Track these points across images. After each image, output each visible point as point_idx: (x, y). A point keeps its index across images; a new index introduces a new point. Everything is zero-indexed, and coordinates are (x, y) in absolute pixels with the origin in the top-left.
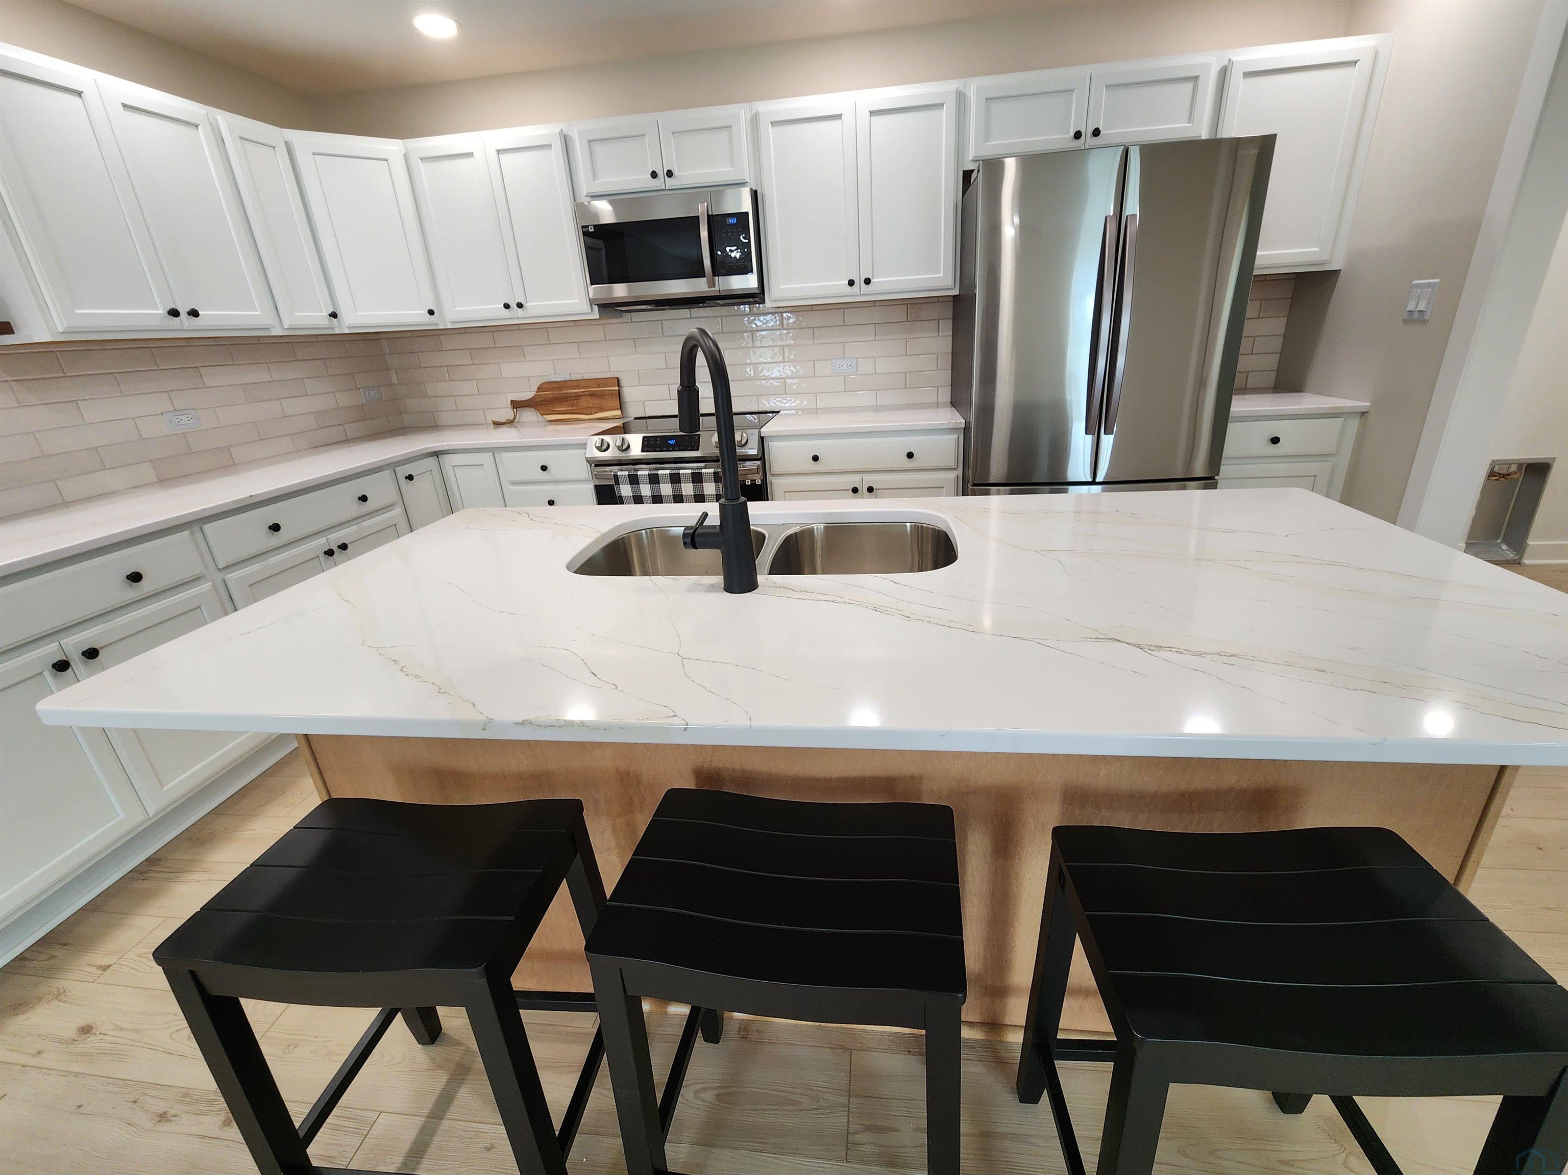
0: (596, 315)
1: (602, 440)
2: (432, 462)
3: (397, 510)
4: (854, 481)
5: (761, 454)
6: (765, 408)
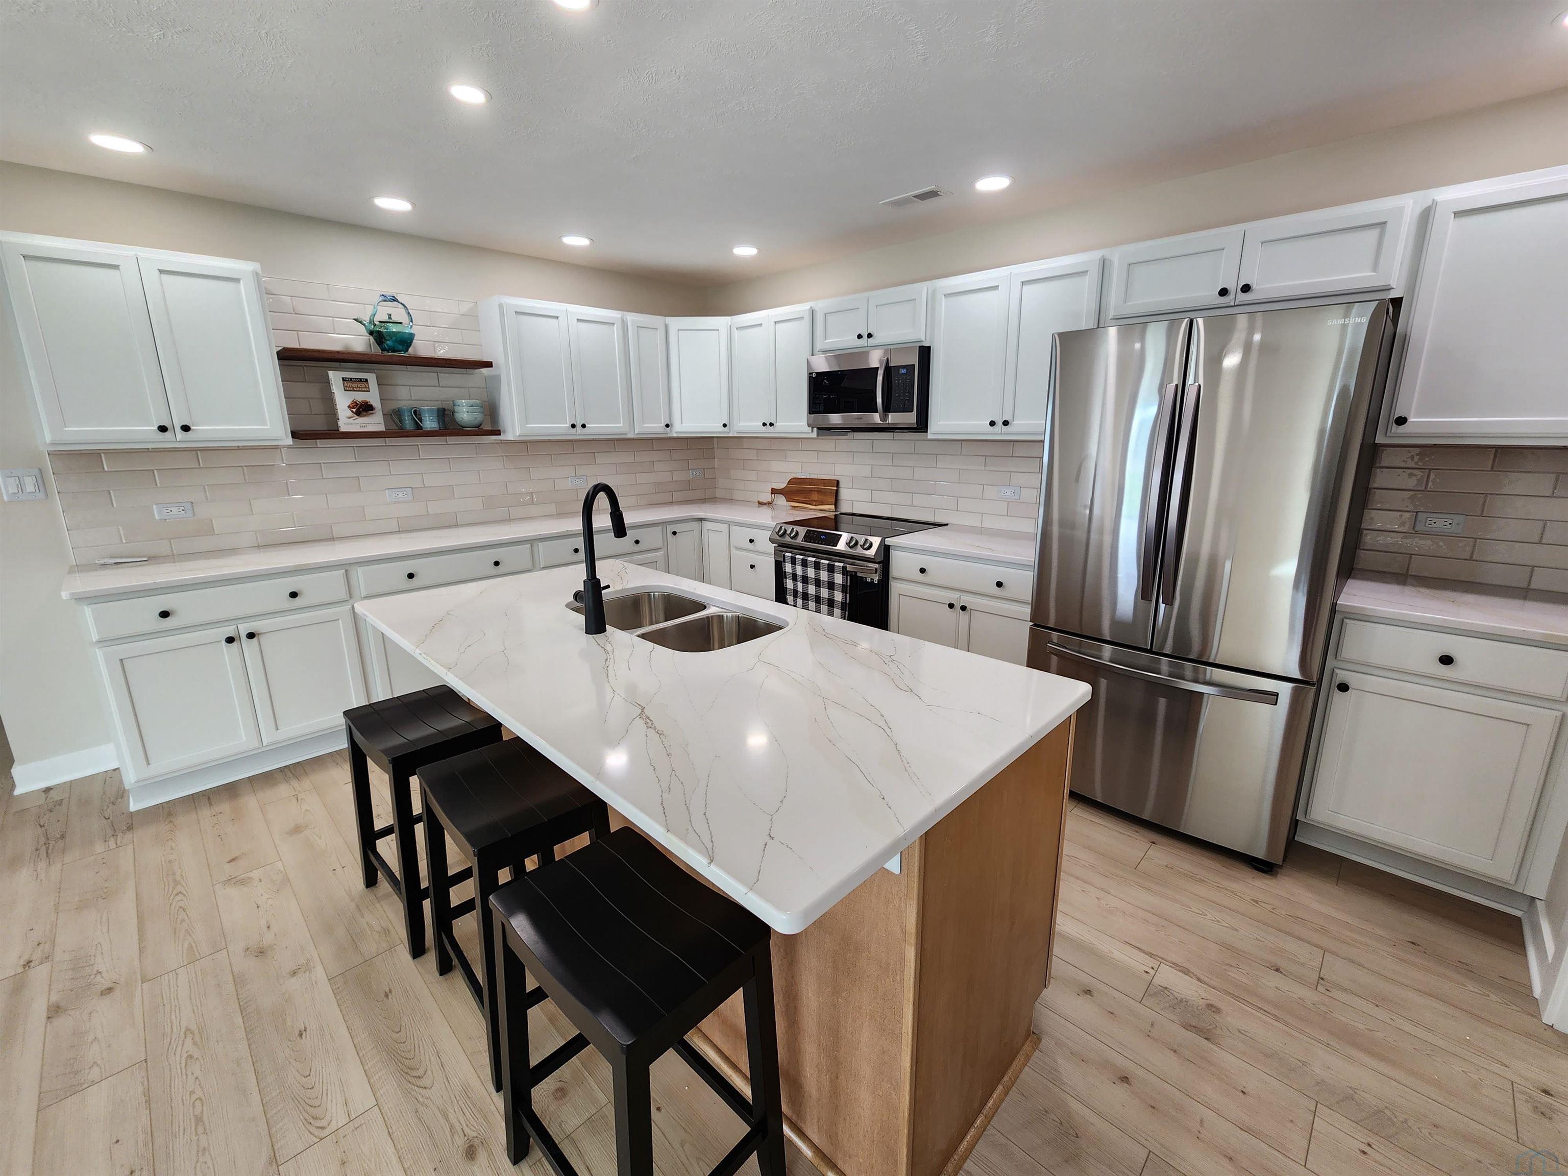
0: (814, 435)
1: (781, 527)
2: (696, 525)
3: (661, 553)
4: (952, 597)
5: (881, 559)
6: (938, 520)
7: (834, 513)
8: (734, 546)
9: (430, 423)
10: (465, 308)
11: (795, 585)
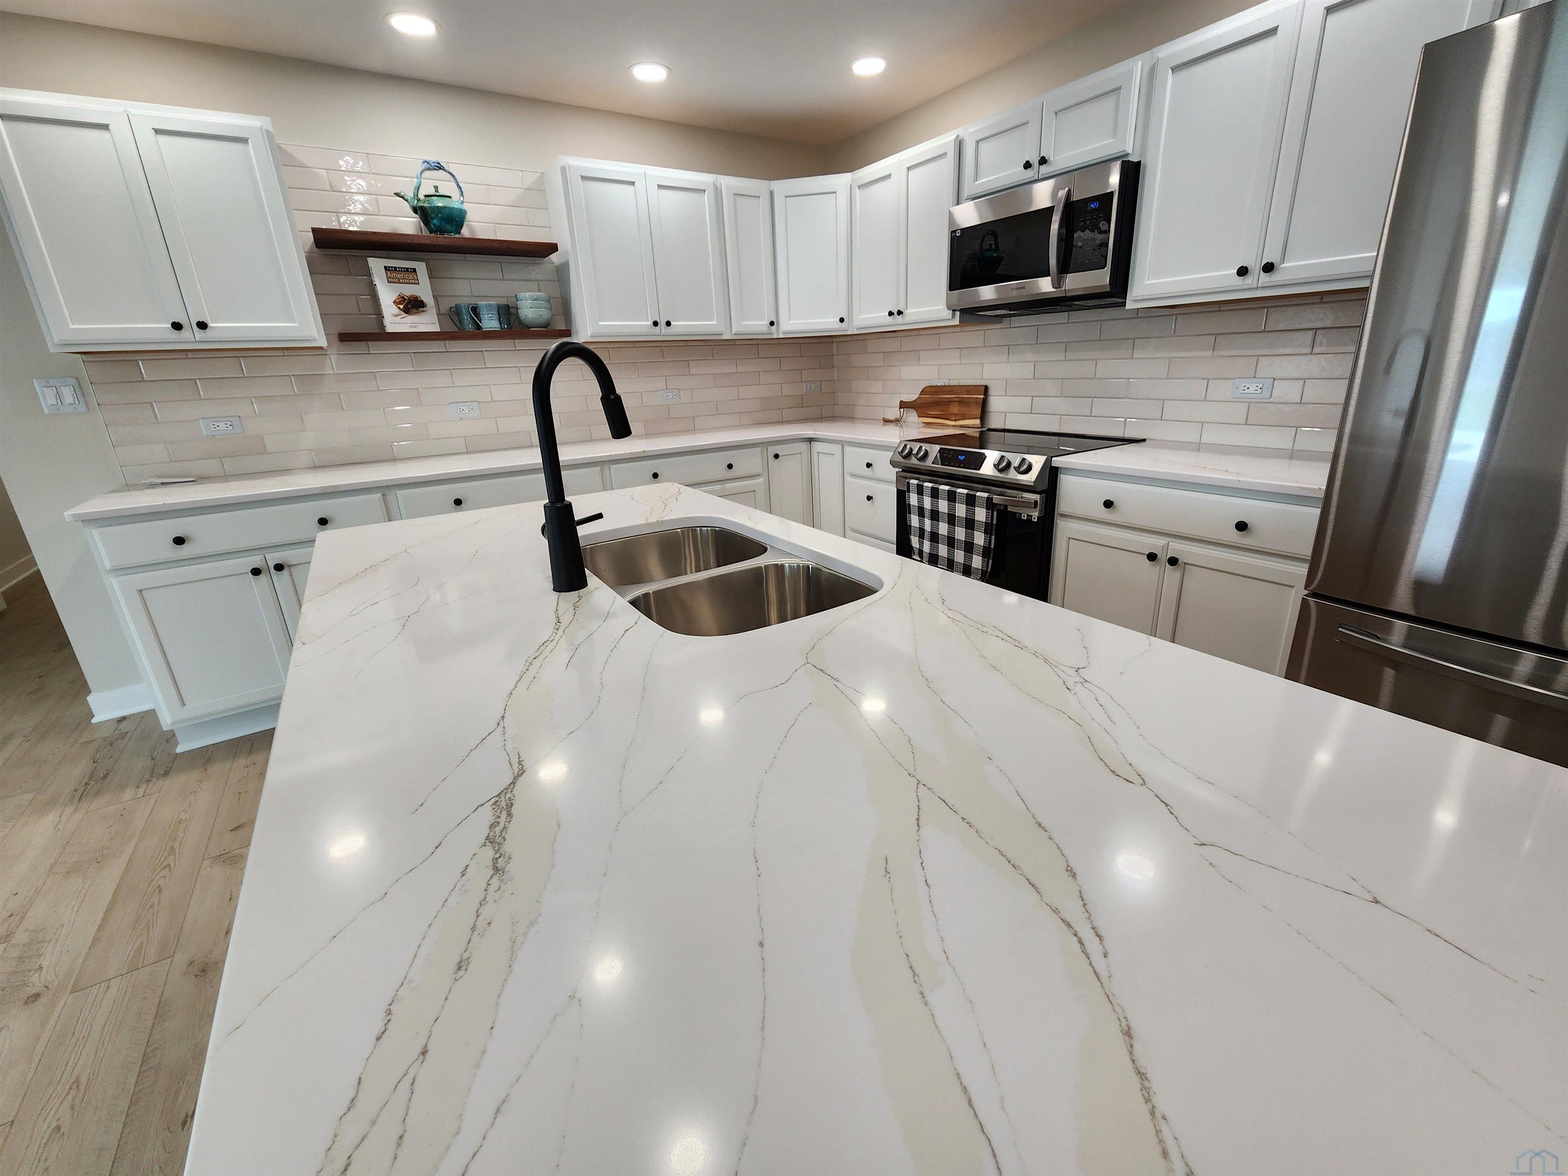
0: (956, 322)
1: (906, 446)
2: (804, 446)
3: (761, 480)
4: (1155, 543)
5: (1044, 486)
6: (1129, 434)
7: (980, 430)
8: (848, 473)
9: (490, 323)
10: (530, 179)
11: (922, 522)
